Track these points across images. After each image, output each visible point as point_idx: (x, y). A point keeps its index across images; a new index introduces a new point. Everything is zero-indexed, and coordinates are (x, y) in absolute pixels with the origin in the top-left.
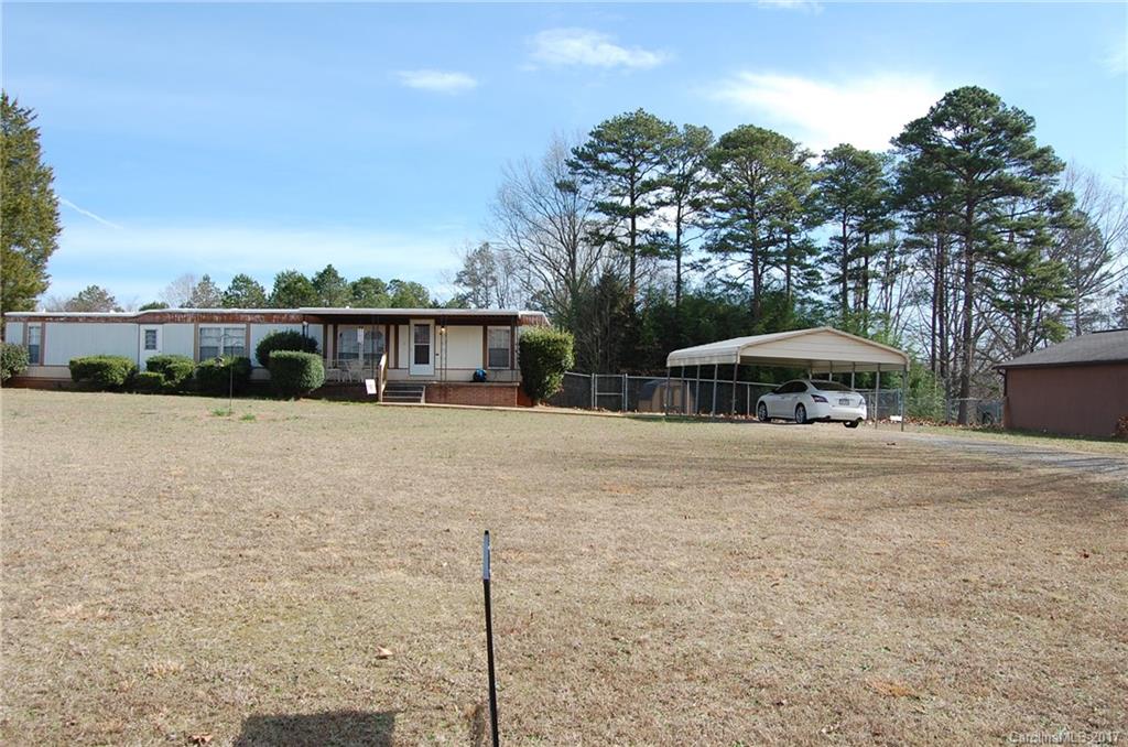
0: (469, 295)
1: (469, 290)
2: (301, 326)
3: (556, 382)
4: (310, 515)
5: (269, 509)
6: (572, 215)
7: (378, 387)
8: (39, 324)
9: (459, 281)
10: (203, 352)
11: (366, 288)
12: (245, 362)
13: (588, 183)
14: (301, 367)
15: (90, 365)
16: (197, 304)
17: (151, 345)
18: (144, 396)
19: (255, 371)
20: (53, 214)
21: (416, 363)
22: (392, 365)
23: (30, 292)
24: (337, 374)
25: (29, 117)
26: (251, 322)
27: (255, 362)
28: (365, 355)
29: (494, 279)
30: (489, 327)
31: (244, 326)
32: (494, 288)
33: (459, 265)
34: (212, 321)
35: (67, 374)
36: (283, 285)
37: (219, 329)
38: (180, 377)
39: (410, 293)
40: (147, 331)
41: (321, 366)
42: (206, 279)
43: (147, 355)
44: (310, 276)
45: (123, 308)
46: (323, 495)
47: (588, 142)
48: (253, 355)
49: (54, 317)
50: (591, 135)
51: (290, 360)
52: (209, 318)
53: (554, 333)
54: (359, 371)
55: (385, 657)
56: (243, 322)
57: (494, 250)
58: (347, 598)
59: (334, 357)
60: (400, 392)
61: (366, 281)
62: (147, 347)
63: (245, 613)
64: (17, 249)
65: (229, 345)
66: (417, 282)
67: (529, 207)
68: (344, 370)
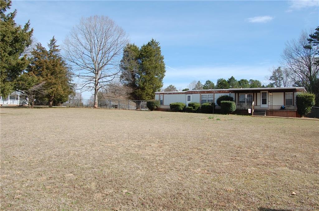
0: (274, 83)
1: (274, 81)
2: (229, 94)
3: (309, 110)
4: (250, 148)
5: (237, 146)
6: (309, 56)
7: (251, 111)
8: (163, 95)
9: (271, 79)
10: (202, 101)
11: (243, 82)
12: (213, 104)
13: (316, 45)
14: (230, 105)
15: (175, 105)
16: (197, 89)
17: (189, 100)
18: (188, 113)
19: (216, 106)
20: (164, 67)
21: (262, 104)
22: (255, 105)
23: (159, 87)
24: (239, 107)
25: (158, 44)
26: (215, 93)
27: (216, 104)
28: (247, 102)
29: (282, 78)
30: (286, 93)
31: (213, 94)
32: (282, 80)
33: (271, 74)
34: (204, 93)
35: (169, 107)
36: (219, 83)
37: (206, 95)
38: (197, 108)
39: (255, 83)
40: (188, 96)
41: (235, 105)
42: (199, 82)
43: (188, 102)
44: (227, 79)
45: (178, 90)
46: (252, 143)
47: (315, 32)
48: (215, 102)
49: (166, 93)
50: (316, 30)
51: (227, 103)
52: (204, 92)
53: (308, 94)
54: (246, 106)
55: (293, 195)
56: (213, 93)
57: (282, 69)
58: (274, 174)
59: (238, 102)
60: (258, 112)
61: (242, 80)
62: (188, 100)
63: (245, 176)
64: (156, 77)
65: (209, 99)
66: (257, 80)
67: (295, 55)
68: (241, 106)
